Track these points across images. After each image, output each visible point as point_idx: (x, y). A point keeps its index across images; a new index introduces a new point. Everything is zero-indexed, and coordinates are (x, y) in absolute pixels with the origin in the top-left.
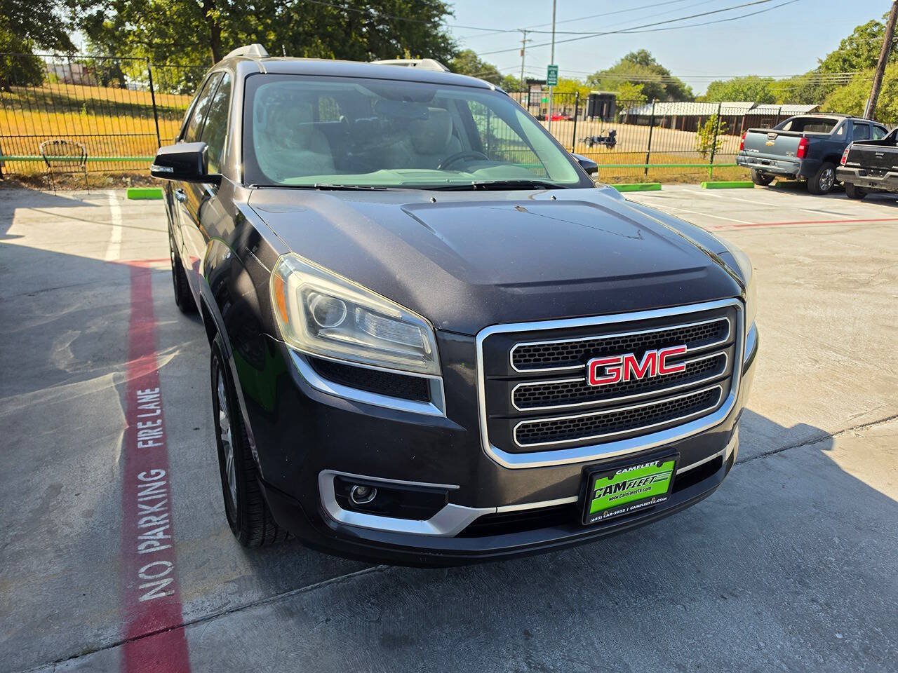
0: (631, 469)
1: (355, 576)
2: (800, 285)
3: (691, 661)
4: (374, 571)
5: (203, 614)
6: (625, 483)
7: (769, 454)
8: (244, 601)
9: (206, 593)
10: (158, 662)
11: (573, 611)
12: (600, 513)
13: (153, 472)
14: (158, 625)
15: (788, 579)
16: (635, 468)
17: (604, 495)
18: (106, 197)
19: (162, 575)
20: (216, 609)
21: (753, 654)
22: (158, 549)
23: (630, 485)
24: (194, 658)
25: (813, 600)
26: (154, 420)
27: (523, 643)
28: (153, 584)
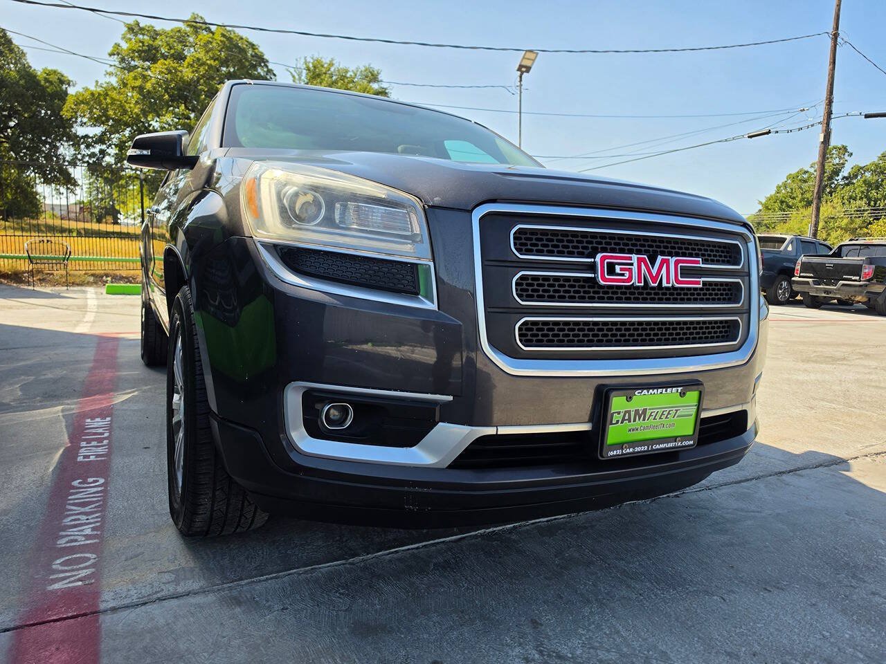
0: (651, 391)
1: (320, 568)
3: (744, 649)
4: (344, 564)
5: (127, 601)
6: (645, 411)
7: (784, 473)
8: (180, 589)
9: (134, 582)
10: (57, 649)
11: (588, 600)
12: (621, 446)
13: (90, 480)
14: (66, 611)
16: (655, 390)
17: (622, 423)
18: (84, 292)
19: (82, 566)
20: (145, 597)
21: (818, 643)
22: (82, 543)
23: (651, 415)
24: (105, 645)
26: (100, 440)
27: (531, 631)
28: (68, 574)
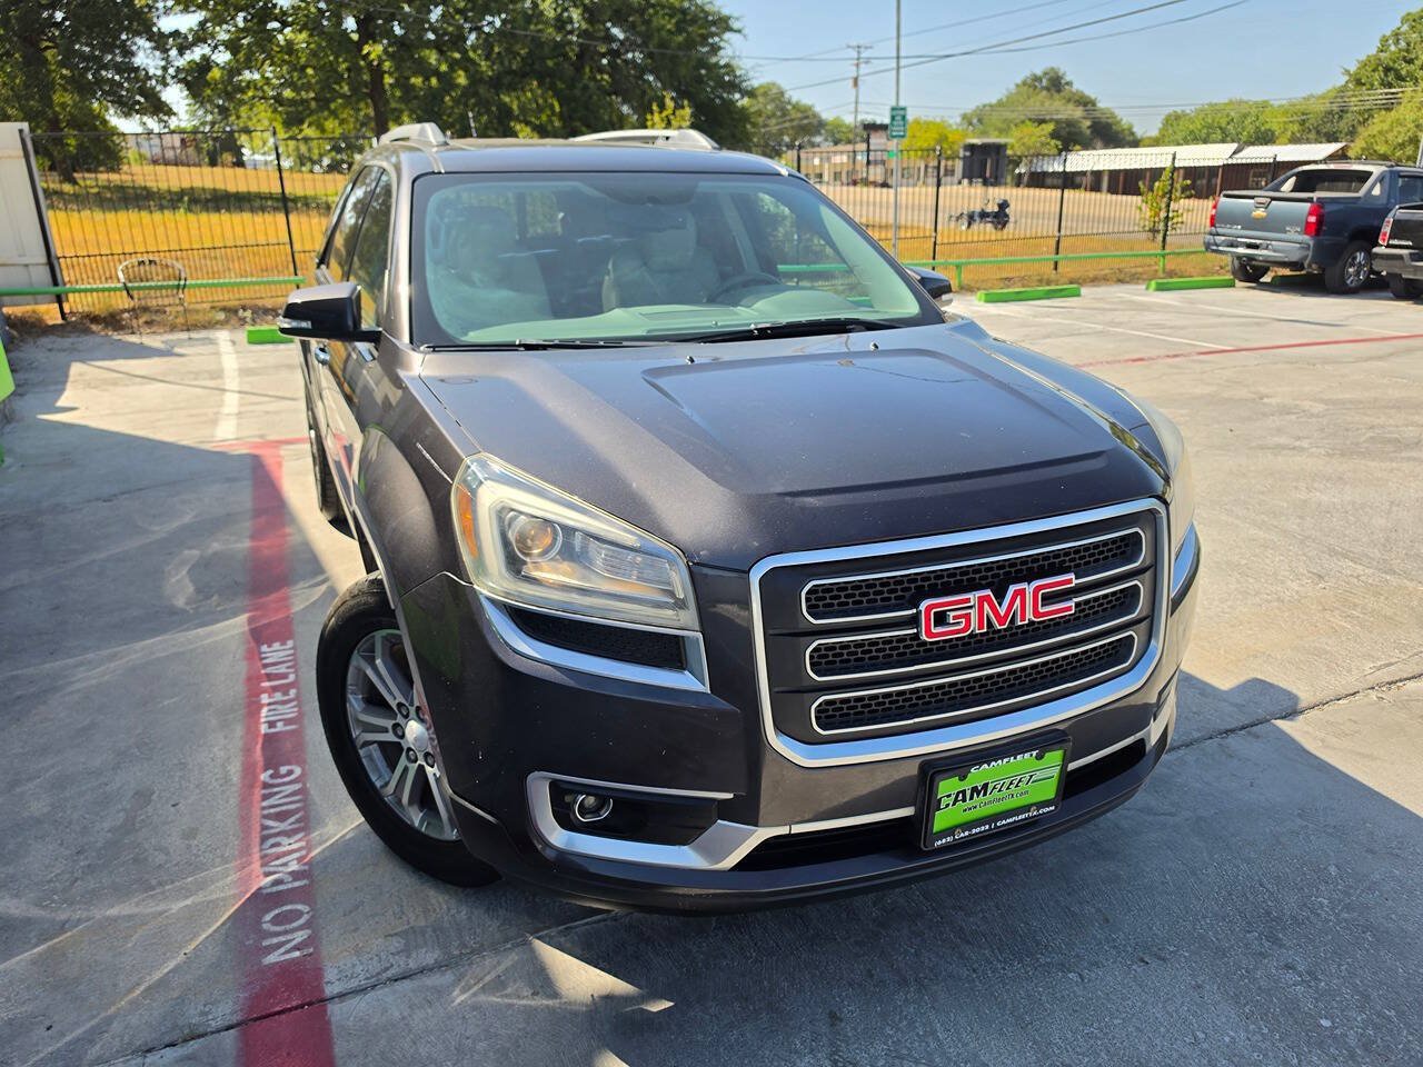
0: (993, 763)
1: (576, 927)
2: (1302, 449)
3: (1086, 1060)
4: (605, 920)
5: (354, 984)
6: (985, 786)
7: (1232, 731)
8: (412, 965)
9: (358, 952)
10: (288, 1054)
11: (905, 980)
12: (950, 831)
13: (283, 770)
14: (289, 999)
15: (1249, 932)
16: (1000, 761)
17: (954, 804)
18: (212, 342)
19: (295, 925)
20: (372, 977)
21: (1186, 1051)
22: (290, 886)
23: (994, 788)
24: (340, 1048)
25: (1288, 967)
26: (285, 690)
27: (828, 1031)
28: (282, 939)
